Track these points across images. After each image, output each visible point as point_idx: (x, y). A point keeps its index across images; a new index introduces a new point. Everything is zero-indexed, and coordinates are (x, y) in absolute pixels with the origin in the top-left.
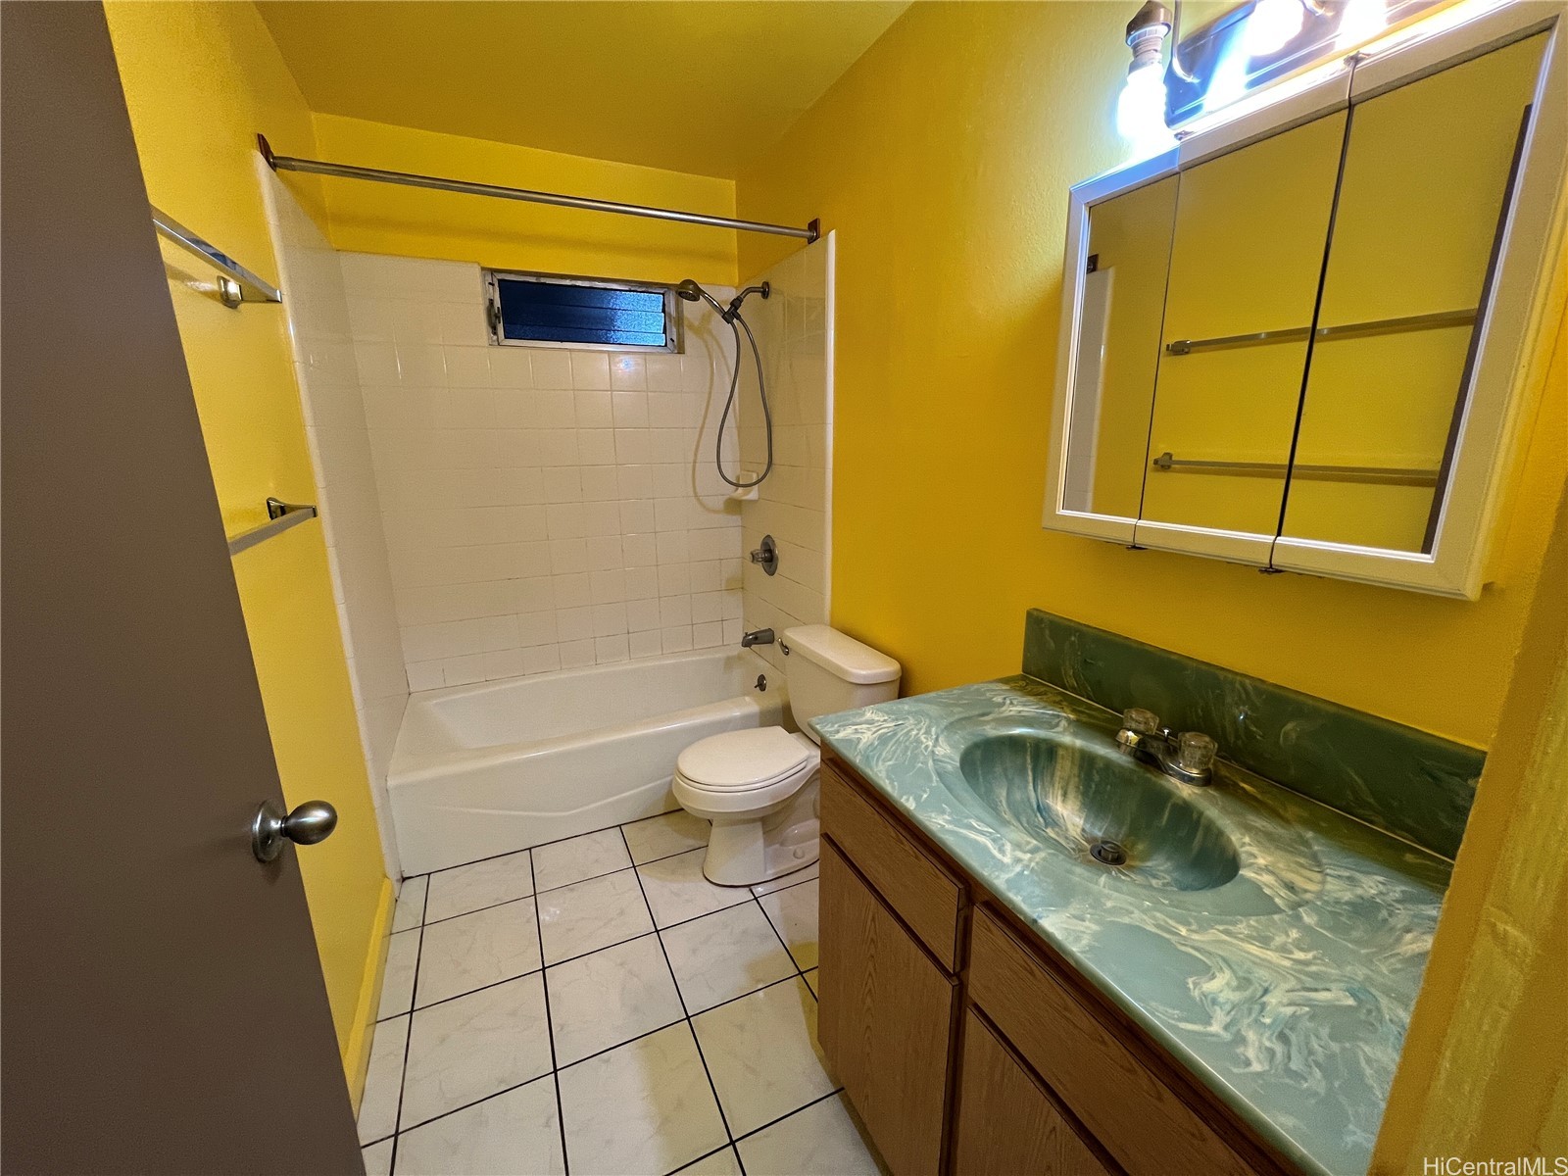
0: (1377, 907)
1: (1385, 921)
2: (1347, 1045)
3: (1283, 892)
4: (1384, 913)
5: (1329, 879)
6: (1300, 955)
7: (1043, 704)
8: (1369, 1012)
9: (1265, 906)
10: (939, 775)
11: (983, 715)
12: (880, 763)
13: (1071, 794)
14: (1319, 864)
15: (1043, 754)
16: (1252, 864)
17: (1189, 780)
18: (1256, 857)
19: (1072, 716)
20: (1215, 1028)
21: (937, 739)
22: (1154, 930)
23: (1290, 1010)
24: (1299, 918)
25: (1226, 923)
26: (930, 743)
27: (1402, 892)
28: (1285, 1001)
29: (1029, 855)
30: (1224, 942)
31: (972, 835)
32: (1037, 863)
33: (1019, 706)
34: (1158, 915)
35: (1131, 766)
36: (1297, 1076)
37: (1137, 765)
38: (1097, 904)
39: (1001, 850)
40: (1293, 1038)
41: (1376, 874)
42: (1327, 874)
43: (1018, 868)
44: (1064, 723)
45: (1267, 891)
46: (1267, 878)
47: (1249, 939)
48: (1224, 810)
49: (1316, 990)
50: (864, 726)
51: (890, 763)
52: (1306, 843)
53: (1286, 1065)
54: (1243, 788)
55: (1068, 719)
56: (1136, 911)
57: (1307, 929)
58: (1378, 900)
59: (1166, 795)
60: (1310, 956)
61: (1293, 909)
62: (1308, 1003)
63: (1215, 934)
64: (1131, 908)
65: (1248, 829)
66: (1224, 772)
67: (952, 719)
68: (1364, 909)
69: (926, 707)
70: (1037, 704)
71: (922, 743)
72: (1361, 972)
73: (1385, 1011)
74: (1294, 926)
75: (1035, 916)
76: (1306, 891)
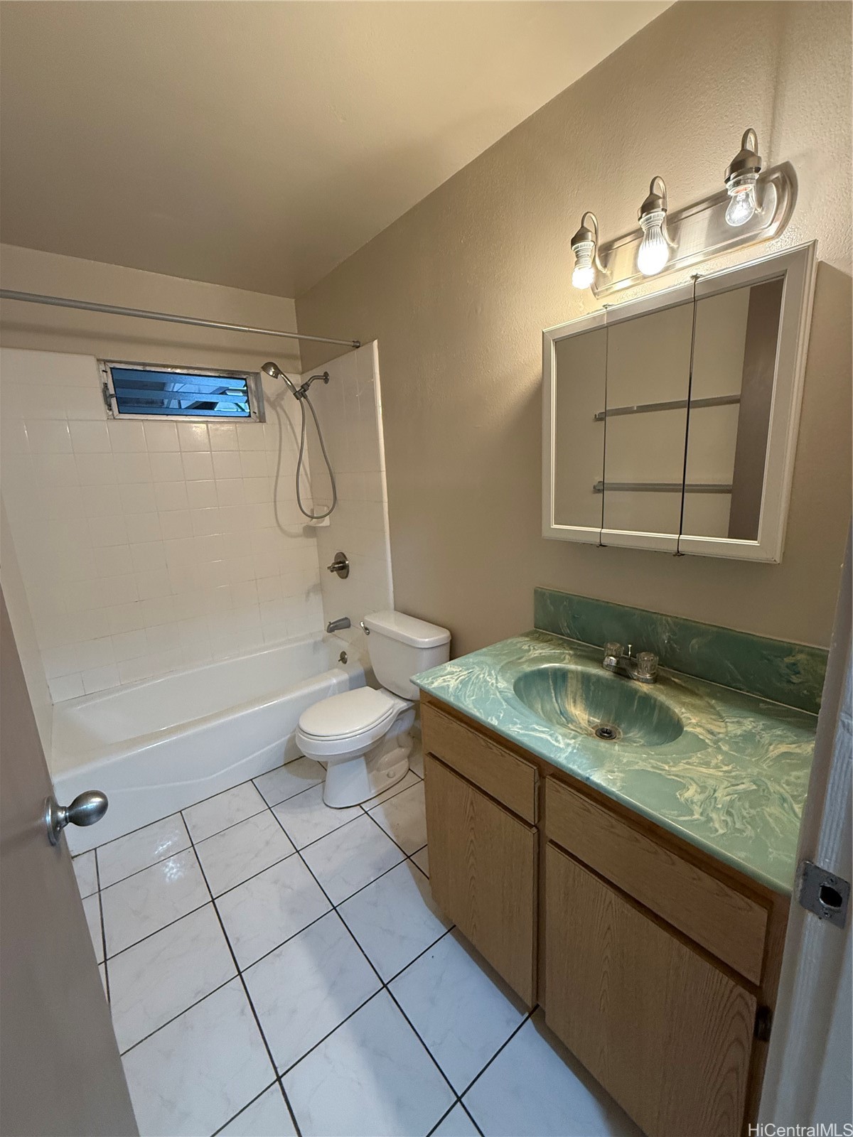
0: (753, 735)
1: (759, 741)
2: (759, 809)
3: (710, 736)
4: (758, 737)
5: (728, 724)
6: (726, 768)
7: (553, 647)
8: (764, 790)
9: (701, 745)
10: (506, 701)
11: (520, 658)
12: (467, 699)
13: (578, 702)
14: (722, 718)
15: (560, 677)
16: (690, 723)
17: (646, 681)
18: (691, 719)
19: (571, 652)
20: (696, 816)
21: (496, 678)
22: (652, 770)
23: (728, 798)
24: (719, 748)
25: (686, 759)
26: (494, 681)
27: (763, 724)
28: (725, 794)
29: (573, 741)
30: (687, 769)
31: (538, 735)
32: (579, 744)
33: (539, 650)
34: (652, 761)
35: (613, 678)
36: (741, 831)
37: (614, 676)
38: (619, 762)
39: (557, 741)
40: (733, 811)
41: (749, 717)
42: (727, 722)
43: (570, 749)
44: (567, 657)
45: (701, 737)
46: (698, 730)
47: (700, 764)
48: (666, 695)
49: (738, 785)
50: (448, 676)
51: (473, 698)
52: (712, 707)
53: (734, 826)
54: (673, 681)
55: (569, 654)
56: (640, 761)
57: (725, 754)
58: (753, 731)
59: (636, 691)
60: (730, 767)
61: (715, 744)
62: (736, 792)
63: (682, 766)
64: (637, 760)
65: (683, 704)
66: (662, 673)
67: (502, 664)
68: (748, 737)
69: (482, 658)
70: (549, 647)
71: (489, 682)
72: (756, 771)
73: (770, 787)
74: (719, 754)
75: (587, 775)
76: (719, 733)
